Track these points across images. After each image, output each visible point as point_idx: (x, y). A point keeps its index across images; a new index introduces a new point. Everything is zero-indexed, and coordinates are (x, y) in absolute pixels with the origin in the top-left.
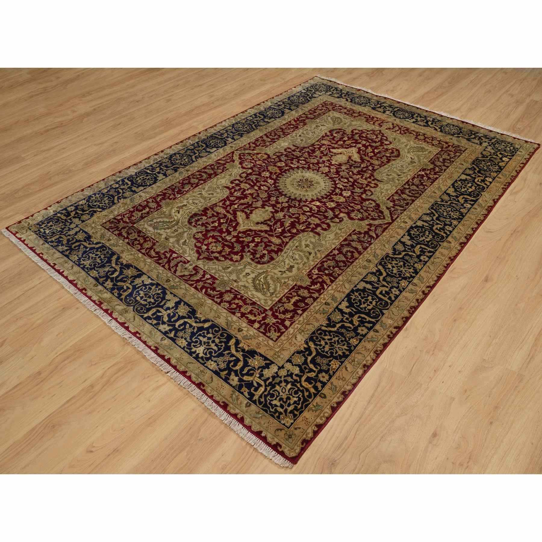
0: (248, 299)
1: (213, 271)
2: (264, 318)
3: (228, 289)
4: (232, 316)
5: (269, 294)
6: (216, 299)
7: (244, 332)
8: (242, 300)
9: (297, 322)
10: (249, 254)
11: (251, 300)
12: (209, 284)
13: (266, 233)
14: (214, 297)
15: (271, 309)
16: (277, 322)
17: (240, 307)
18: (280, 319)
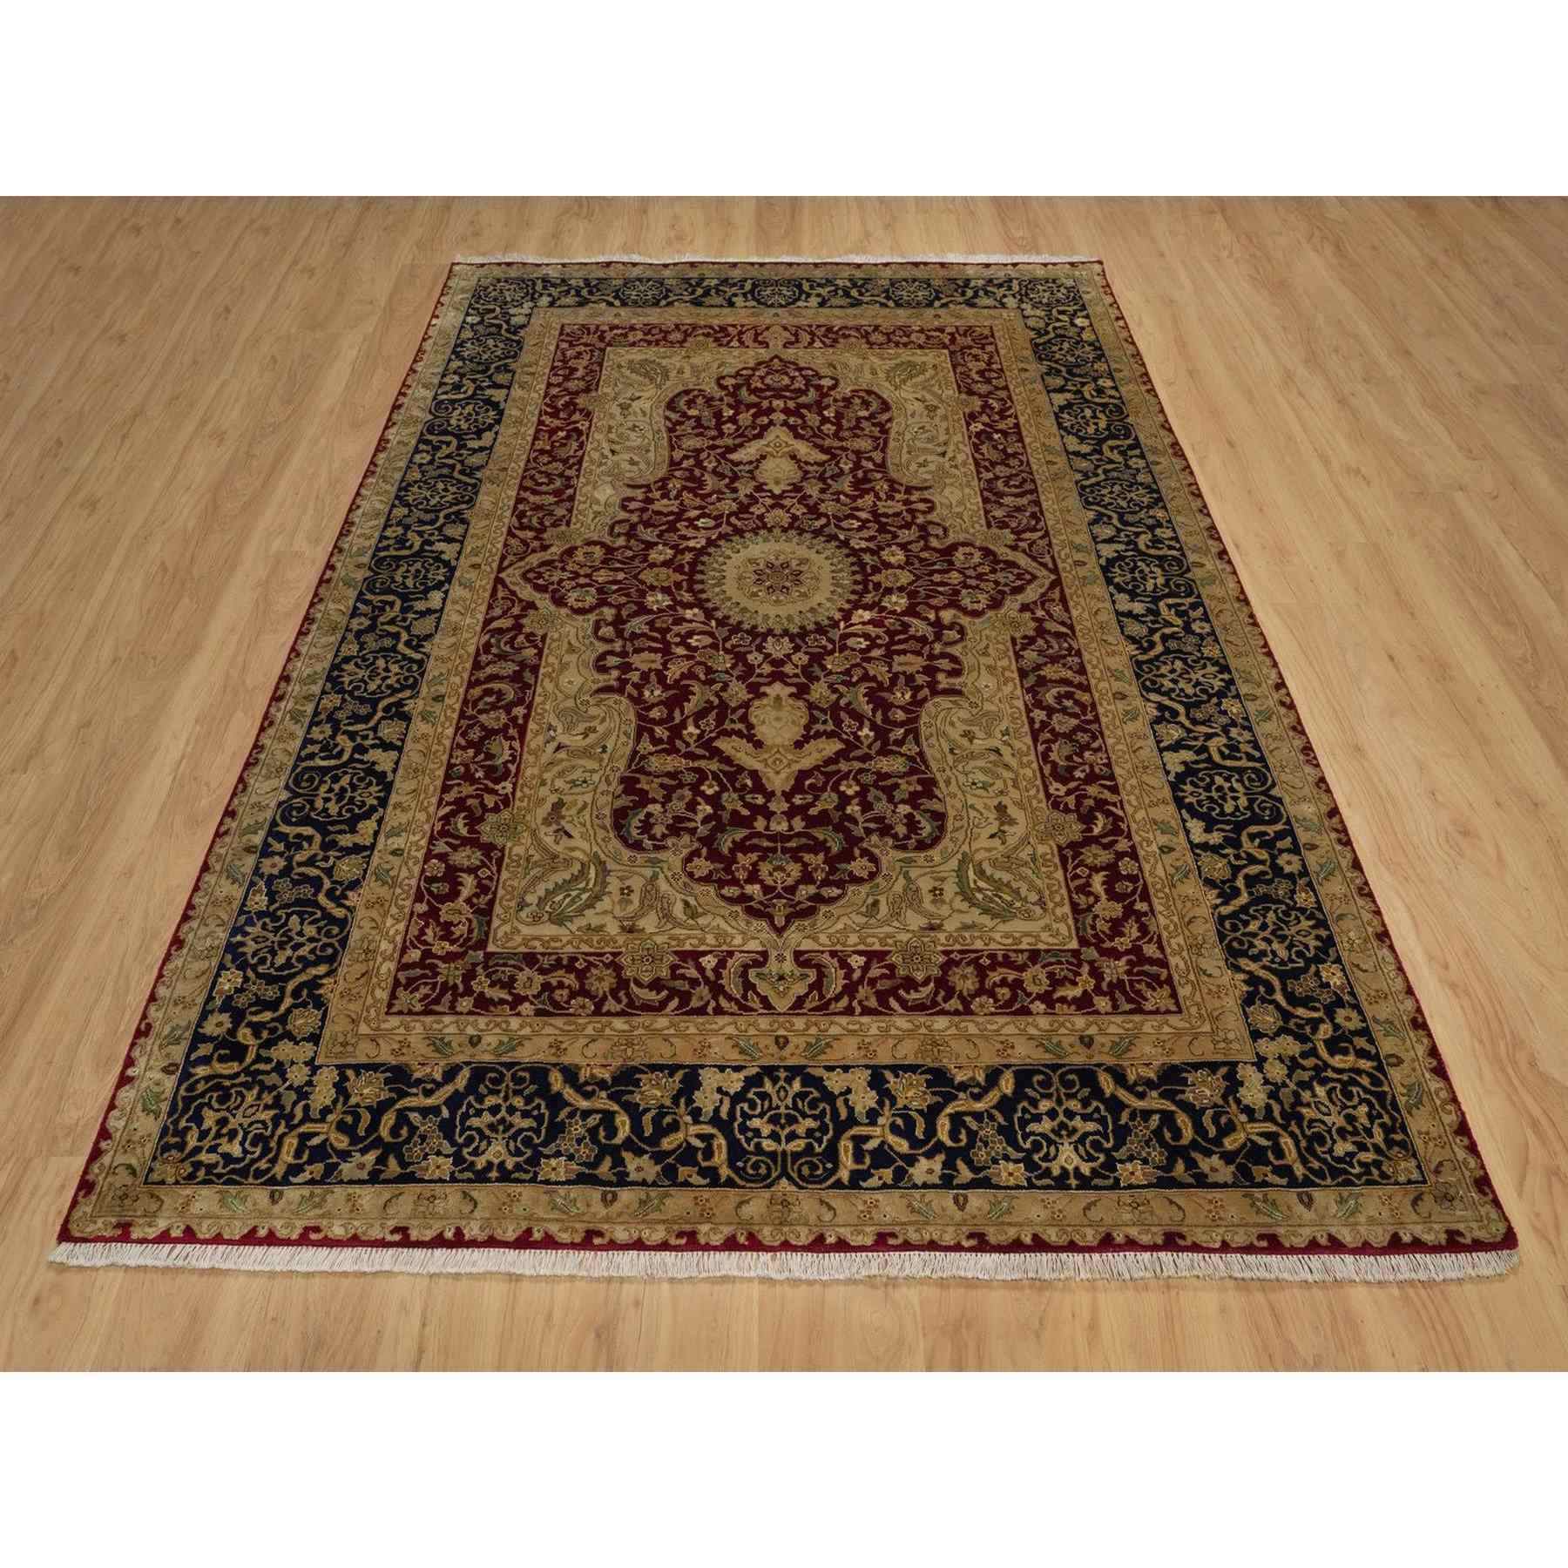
0: (1013, 955)
1: (853, 939)
2: (1096, 973)
3: (942, 959)
4: (1030, 1019)
5: (1038, 910)
6: (947, 1006)
7: (1099, 1039)
8: (1001, 965)
9: (1165, 934)
10: (875, 838)
11: (1022, 951)
12: (883, 976)
13: (848, 759)
14: (935, 1003)
15: (1083, 941)
16: (1129, 962)
17: (1017, 985)
18: (1127, 952)
